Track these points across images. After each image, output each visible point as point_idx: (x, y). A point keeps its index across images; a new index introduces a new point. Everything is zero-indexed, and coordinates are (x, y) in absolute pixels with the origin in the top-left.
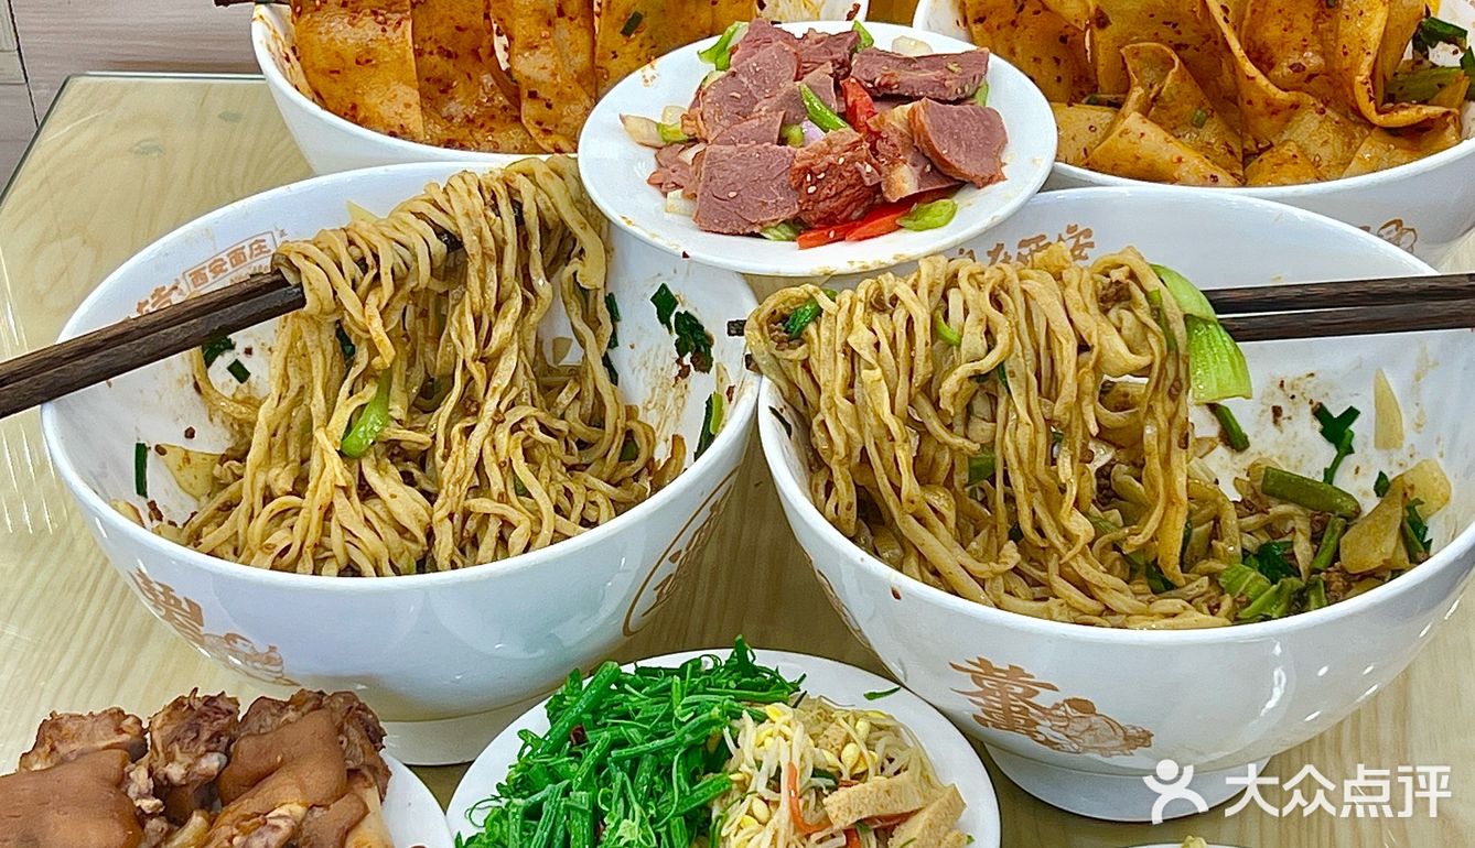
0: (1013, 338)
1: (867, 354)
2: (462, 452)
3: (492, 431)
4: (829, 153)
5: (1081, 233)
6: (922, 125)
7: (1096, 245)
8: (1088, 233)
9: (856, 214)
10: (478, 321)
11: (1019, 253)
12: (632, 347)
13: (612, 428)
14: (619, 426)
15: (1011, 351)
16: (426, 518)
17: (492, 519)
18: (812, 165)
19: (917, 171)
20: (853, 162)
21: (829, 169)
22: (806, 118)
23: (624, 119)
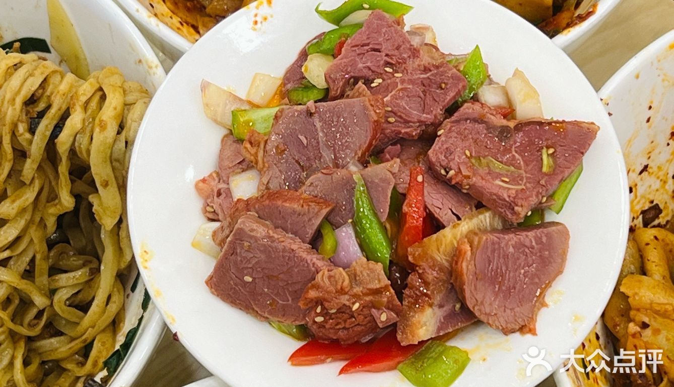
4: (346, 293)
18: (325, 300)
19: (440, 313)
20: (371, 308)
21: (344, 310)
22: (350, 221)
23: (205, 86)
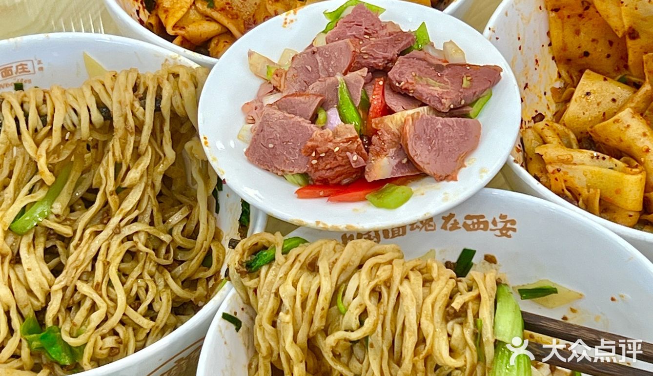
0: (377, 324)
1: (287, 303)
2: (85, 248)
3: (111, 237)
4: (331, 141)
5: (509, 221)
6: (406, 133)
7: (517, 230)
8: (513, 222)
9: (345, 181)
10: (118, 166)
11: (465, 223)
12: (228, 196)
13: (200, 246)
14: (204, 246)
15: (373, 331)
16: (47, 287)
17: (87, 298)
18: (318, 147)
19: (395, 162)
20: (346, 151)
21: (329, 152)
22: (336, 106)
23: (250, 54)
